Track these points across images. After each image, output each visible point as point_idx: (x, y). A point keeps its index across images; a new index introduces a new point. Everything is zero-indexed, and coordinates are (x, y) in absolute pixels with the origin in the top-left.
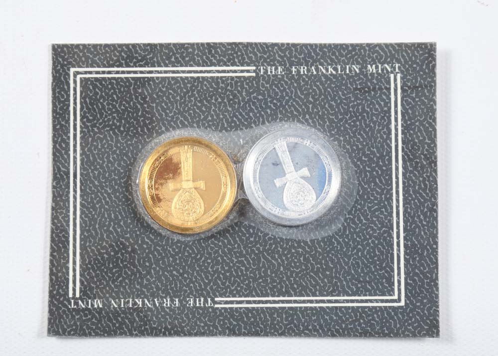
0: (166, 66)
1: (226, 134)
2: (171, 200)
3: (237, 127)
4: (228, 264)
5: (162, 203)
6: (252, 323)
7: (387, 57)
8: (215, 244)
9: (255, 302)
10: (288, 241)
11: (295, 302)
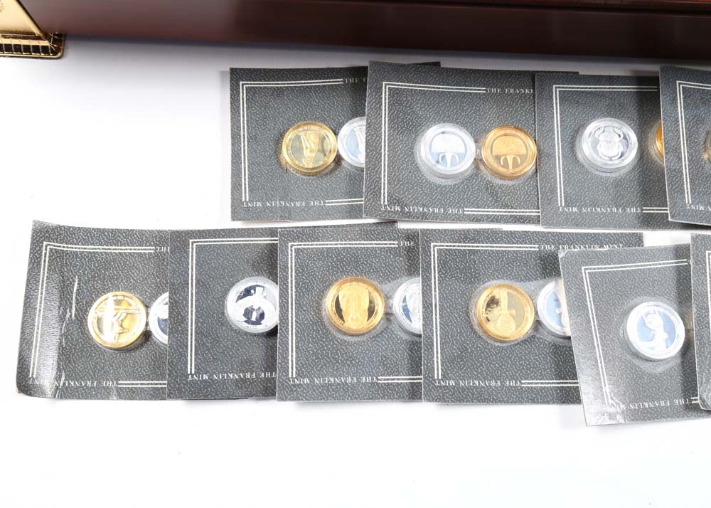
0: (487, 243)
1: (524, 284)
2: (496, 321)
3: (529, 280)
4: (528, 361)
5: (490, 322)
6: (545, 396)
7: (615, 240)
8: (521, 349)
9: (546, 383)
10: (563, 347)
11: (570, 383)
